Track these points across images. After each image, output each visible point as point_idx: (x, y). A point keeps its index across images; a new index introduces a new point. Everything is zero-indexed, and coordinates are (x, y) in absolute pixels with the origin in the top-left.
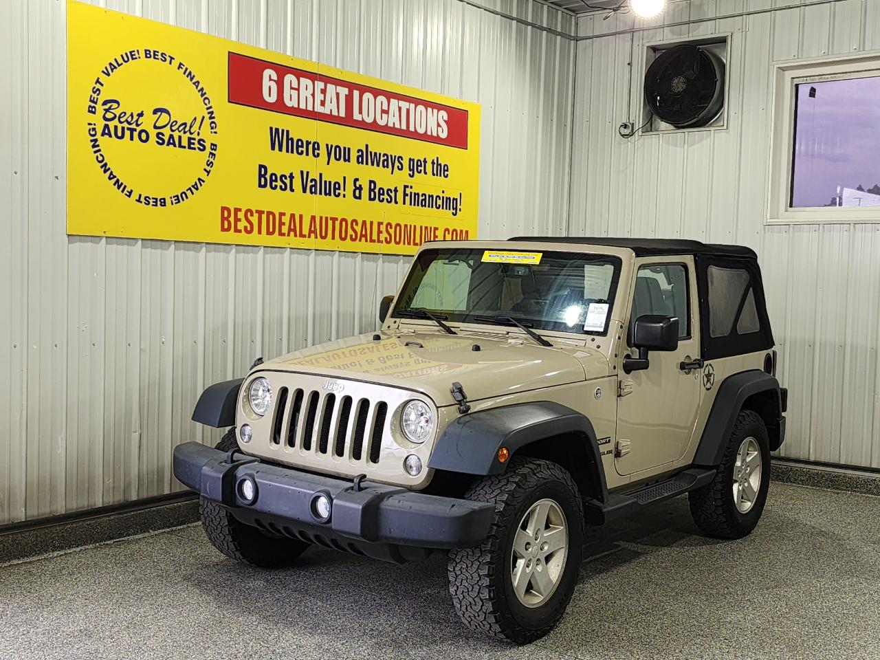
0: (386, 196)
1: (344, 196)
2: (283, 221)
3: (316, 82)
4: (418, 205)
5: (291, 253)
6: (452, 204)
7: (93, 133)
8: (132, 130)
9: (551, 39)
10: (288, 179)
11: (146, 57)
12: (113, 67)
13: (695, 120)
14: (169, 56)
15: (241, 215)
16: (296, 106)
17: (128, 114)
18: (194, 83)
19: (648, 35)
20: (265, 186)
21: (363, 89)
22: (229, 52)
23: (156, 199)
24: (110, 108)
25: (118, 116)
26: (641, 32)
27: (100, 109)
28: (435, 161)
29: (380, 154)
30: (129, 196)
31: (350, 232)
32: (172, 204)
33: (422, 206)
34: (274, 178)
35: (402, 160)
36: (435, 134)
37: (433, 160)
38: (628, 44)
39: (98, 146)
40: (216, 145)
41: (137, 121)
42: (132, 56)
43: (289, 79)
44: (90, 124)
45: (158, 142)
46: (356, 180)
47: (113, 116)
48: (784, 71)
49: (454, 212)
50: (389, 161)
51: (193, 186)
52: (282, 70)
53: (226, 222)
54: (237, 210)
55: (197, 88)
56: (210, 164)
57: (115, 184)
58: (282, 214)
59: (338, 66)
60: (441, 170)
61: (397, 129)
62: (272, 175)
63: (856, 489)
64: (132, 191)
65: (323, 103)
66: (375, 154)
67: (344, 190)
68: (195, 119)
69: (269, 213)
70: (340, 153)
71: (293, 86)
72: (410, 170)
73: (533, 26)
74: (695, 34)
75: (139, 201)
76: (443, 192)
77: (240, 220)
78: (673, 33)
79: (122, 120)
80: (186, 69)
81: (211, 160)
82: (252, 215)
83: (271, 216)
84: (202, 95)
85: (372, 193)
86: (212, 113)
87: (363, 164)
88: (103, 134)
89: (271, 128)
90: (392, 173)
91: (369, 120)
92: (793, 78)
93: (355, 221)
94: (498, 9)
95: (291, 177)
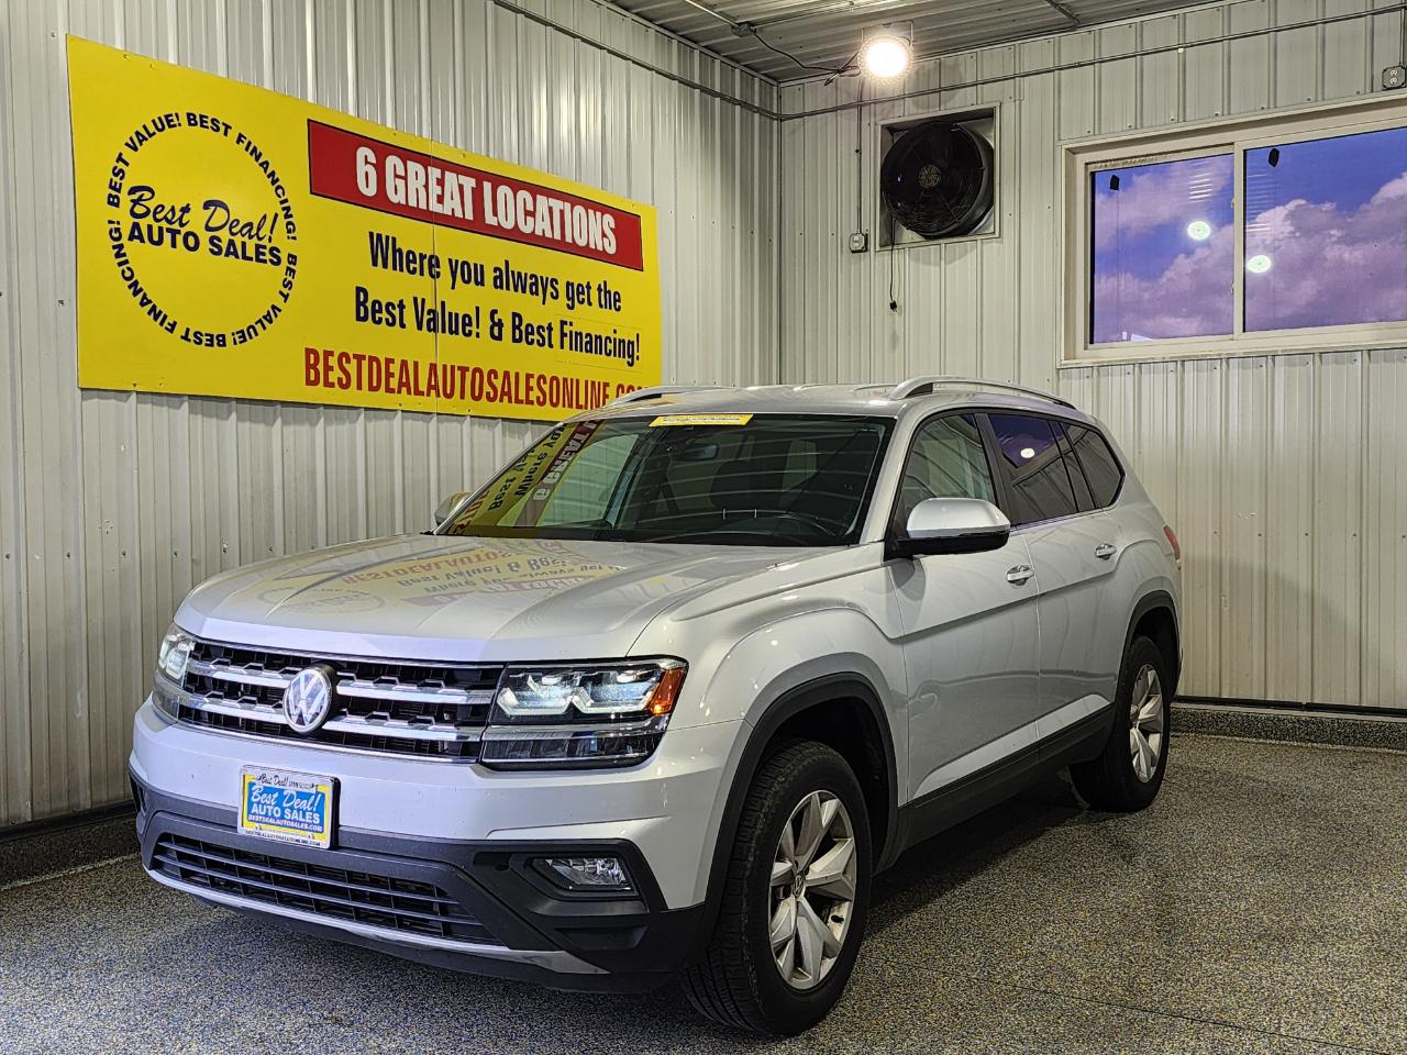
0: (536, 337)
1: (478, 335)
2: (391, 371)
3: (429, 168)
4: (581, 350)
5: (403, 419)
6: (627, 350)
7: (116, 235)
8: (174, 233)
9: (747, 118)
10: (398, 309)
11: (190, 124)
12: (142, 139)
13: (955, 225)
14: (224, 124)
15: (333, 361)
16: (403, 202)
17: (167, 208)
18: (261, 165)
19: (883, 111)
20: (365, 319)
21: (497, 181)
22: (309, 121)
23: (212, 336)
24: (140, 198)
25: (152, 210)
26: (872, 105)
27: (126, 200)
28: (602, 287)
29: (526, 274)
30: (171, 331)
31: (487, 388)
32: (235, 343)
33: (587, 351)
34: (377, 308)
35: (557, 283)
36: (600, 248)
37: (600, 285)
38: (854, 124)
39: (124, 255)
40: (295, 257)
41: (181, 218)
42: (169, 122)
43: (392, 161)
44: (110, 222)
45: (212, 251)
46: (494, 312)
47: (144, 210)
48: (1074, 154)
49: (630, 360)
50: (538, 286)
51: (265, 317)
52: (383, 150)
53: (312, 372)
54: (328, 354)
55: (265, 171)
56: (288, 285)
57: (149, 313)
58: (389, 361)
59: (459, 146)
60: (611, 300)
61: (548, 238)
62: (375, 302)
63: (1203, 730)
64: (175, 323)
65: (440, 199)
66: (519, 274)
67: (478, 327)
68: (265, 217)
69: (372, 359)
70: (468, 273)
71: (398, 173)
72: (569, 299)
73: (722, 97)
74: (949, 105)
75: (185, 338)
76: (615, 332)
77: (332, 369)
78: (917, 105)
79: (159, 216)
80: (249, 143)
81: (290, 278)
82: (348, 361)
83: (374, 363)
84: (273, 182)
85: (517, 331)
86: (288, 209)
87: (501, 287)
88: (131, 238)
89: (371, 234)
90: (544, 303)
91: (509, 225)
92: (1087, 164)
93: (493, 372)
94: (675, 72)
95: (401, 306)
